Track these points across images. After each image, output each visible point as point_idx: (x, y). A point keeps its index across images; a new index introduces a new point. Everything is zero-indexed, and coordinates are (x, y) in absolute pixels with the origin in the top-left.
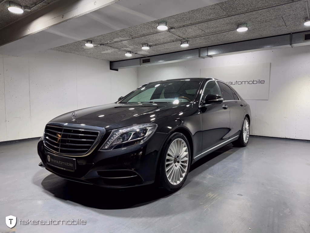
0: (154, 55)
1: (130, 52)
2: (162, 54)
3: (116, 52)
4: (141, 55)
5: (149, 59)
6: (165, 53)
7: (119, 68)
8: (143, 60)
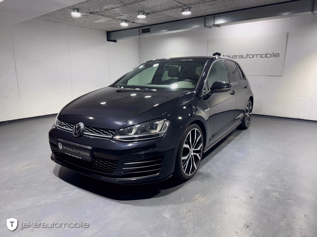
0: (154, 23)
1: (126, 21)
2: (163, 22)
3: (111, 21)
4: (140, 24)
5: (149, 29)
6: (166, 21)
7: (117, 39)
8: (143, 30)
